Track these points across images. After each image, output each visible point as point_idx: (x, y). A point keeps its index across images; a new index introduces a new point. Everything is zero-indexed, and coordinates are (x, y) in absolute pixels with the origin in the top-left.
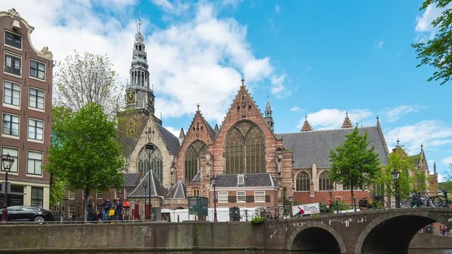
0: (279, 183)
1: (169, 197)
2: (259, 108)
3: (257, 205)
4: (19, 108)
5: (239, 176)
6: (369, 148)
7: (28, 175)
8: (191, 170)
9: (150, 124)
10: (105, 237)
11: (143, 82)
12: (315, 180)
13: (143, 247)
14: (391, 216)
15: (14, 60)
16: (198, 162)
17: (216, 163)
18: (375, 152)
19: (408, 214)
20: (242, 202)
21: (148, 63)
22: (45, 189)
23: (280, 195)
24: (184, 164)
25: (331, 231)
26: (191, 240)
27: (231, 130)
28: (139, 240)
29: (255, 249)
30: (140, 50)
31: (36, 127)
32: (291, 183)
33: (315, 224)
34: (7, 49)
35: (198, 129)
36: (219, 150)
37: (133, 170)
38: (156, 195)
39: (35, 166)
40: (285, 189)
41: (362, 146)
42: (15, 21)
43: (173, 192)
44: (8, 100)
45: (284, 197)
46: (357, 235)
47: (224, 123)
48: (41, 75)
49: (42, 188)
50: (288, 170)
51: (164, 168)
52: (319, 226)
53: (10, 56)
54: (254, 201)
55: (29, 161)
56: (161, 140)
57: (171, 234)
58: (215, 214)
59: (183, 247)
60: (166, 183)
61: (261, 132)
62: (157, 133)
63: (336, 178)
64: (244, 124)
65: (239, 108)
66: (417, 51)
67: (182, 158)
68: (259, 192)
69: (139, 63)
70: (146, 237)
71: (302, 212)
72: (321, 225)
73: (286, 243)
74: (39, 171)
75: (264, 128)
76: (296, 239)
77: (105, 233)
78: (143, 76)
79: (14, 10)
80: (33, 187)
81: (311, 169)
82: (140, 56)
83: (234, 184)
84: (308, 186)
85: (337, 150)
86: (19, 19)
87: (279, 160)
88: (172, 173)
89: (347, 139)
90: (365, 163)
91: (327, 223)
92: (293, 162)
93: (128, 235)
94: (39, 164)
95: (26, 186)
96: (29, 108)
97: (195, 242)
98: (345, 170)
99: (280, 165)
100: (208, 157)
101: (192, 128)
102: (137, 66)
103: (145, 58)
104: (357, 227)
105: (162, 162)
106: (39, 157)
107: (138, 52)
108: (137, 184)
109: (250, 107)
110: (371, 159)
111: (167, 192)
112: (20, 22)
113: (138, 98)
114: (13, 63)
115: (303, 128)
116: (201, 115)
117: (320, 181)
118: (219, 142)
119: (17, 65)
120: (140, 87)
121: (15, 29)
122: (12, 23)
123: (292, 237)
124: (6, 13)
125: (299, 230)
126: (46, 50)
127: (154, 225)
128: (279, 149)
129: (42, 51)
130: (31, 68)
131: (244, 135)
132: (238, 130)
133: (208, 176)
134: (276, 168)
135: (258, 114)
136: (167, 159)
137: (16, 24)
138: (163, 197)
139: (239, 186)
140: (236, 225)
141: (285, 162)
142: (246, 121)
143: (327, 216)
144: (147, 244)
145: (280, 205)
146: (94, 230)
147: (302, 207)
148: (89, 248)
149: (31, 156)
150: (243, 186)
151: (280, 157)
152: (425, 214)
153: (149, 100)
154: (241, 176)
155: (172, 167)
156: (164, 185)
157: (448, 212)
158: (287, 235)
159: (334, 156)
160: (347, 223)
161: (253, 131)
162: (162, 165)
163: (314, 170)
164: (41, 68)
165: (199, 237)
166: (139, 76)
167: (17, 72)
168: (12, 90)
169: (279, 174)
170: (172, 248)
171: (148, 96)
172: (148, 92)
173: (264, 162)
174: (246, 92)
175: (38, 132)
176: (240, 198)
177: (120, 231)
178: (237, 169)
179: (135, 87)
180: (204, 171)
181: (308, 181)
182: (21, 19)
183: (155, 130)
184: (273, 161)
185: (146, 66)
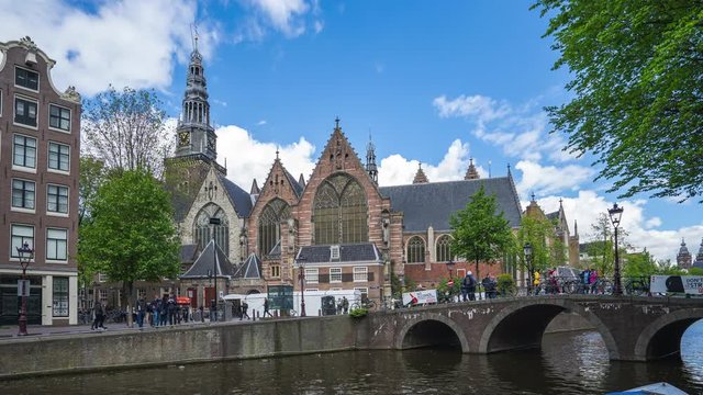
0: (386, 256)
1: (238, 276)
2: (359, 157)
3: (358, 284)
4: (34, 171)
5: (332, 247)
6: (497, 214)
7: (47, 261)
8: (268, 240)
9: (212, 177)
10: (158, 347)
11: (200, 117)
12: (432, 248)
13: (208, 357)
14: (522, 306)
15: (27, 105)
16: (277, 227)
17: (302, 230)
18: (505, 218)
19: (542, 303)
20: (336, 281)
21: (208, 91)
22: (71, 279)
23: (386, 271)
24: (257, 230)
25: (451, 324)
26: (272, 344)
27: (321, 185)
28: (203, 348)
29: (355, 350)
30: (197, 73)
31: (58, 196)
32: (401, 255)
33: (431, 316)
34: (18, 92)
35: (277, 183)
36: (306, 213)
37: (188, 240)
38: (221, 275)
39: (57, 248)
40: (393, 263)
41: (489, 211)
42: (30, 54)
43: (244, 269)
44: (20, 160)
45: (392, 274)
46: (482, 330)
47: (312, 176)
48: (65, 124)
49: (67, 278)
50: (398, 238)
51: (231, 237)
52: (437, 319)
53: (21, 101)
54: (352, 280)
55: (49, 242)
56: (226, 199)
57: (246, 338)
58: (303, 306)
59: (261, 354)
60: (234, 256)
61: (362, 188)
62: (220, 188)
63: (458, 250)
64: (340, 177)
65: (332, 156)
66: (550, 115)
67: (255, 223)
68: (360, 269)
69: (195, 92)
70: (213, 345)
71: (415, 300)
72: (439, 317)
73: (395, 340)
74: (62, 255)
75: (364, 183)
76: (407, 335)
77: (158, 342)
78: (200, 109)
79: (28, 38)
80: (54, 277)
81: (427, 234)
82: (197, 82)
83: (326, 259)
84: (423, 257)
85: (459, 215)
86: (35, 51)
87: (386, 226)
88: (242, 243)
89: (471, 200)
90: (493, 232)
91: (445, 314)
92: (403, 227)
93: (189, 344)
94: (62, 246)
95: (45, 276)
96: (49, 170)
97: (278, 346)
98: (469, 241)
99: (386, 232)
100: (291, 222)
101: (269, 182)
102: (193, 96)
103: (204, 84)
104: (482, 319)
105: (227, 228)
106: (63, 235)
107: (193, 77)
108: (194, 259)
109: (347, 155)
110: (500, 227)
111: (235, 270)
112: (37, 55)
113: (194, 139)
114: (26, 110)
115: (416, 178)
116: (281, 164)
117: (438, 248)
118: (305, 202)
119: (32, 112)
120: (197, 124)
121: (29, 64)
122: (25, 56)
123: (403, 333)
124: (16, 42)
125: (411, 324)
126: (72, 91)
127: (223, 327)
128: (385, 211)
129: (67, 92)
130: (51, 116)
131: (340, 192)
132: (331, 185)
133: (291, 248)
134: (382, 236)
135: (358, 165)
136: (235, 225)
137: (31, 58)
138: (229, 277)
139: (333, 261)
140: (331, 320)
141: (392, 227)
142: (342, 174)
143: (446, 304)
144: (213, 353)
145: (387, 284)
146: (145, 339)
147: (415, 294)
148: (138, 363)
149: (52, 234)
150: (338, 260)
151: (387, 221)
152: (560, 303)
153: (209, 142)
154: (335, 248)
155: (241, 235)
156: (231, 260)
157: (585, 300)
158: (397, 330)
159: (456, 222)
160: (470, 314)
161: (350, 187)
162: (227, 232)
163: (431, 236)
164: (64, 115)
165: (283, 339)
166: (195, 108)
167: (32, 122)
168: (25, 146)
169: (386, 243)
170: (247, 355)
171: (208, 136)
172: (208, 131)
173: (365, 229)
174: (342, 135)
175: (60, 202)
176: (335, 277)
177: (178, 339)
178: (329, 237)
179: (189, 124)
180: (286, 241)
181: (423, 249)
182: (38, 50)
183: (219, 185)
184: (378, 226)
185: (204, 95)
